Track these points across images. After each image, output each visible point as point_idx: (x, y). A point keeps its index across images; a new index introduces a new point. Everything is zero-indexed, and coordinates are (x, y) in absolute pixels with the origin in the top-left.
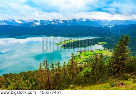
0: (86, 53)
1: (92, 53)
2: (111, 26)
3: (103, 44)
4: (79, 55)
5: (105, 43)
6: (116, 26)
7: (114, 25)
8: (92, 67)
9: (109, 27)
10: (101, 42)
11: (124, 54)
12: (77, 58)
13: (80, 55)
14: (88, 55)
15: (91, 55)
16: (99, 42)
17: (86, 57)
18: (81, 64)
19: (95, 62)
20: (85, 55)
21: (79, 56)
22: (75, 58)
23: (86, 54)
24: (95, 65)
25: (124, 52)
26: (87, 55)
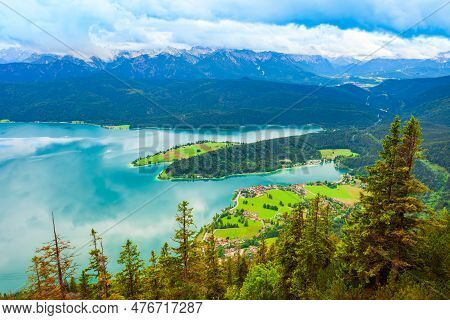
0: (270, 197)
1: (295, 199)
2: (372, 82)
3: (338, 157)
4: (239, 206)
5: (347, 153)
6: (389, 85)
7: (380, 79)
8: (283, 262)
9: (362, 86)
10: (331, 151)
11: (405, 201)
12: (234, 220)
13: (245, 207)
14: (280, 208)
15: (289, 205)
16: (321, 151)
17: (273, 215)
18: (251, 248)
19: (292, 239)
20: (265, 206)
21: (240, 213)
22: (225, 221)
23: (271, 203)
24: (293, 253)
25: (405, 193)
26: (275, 209)
